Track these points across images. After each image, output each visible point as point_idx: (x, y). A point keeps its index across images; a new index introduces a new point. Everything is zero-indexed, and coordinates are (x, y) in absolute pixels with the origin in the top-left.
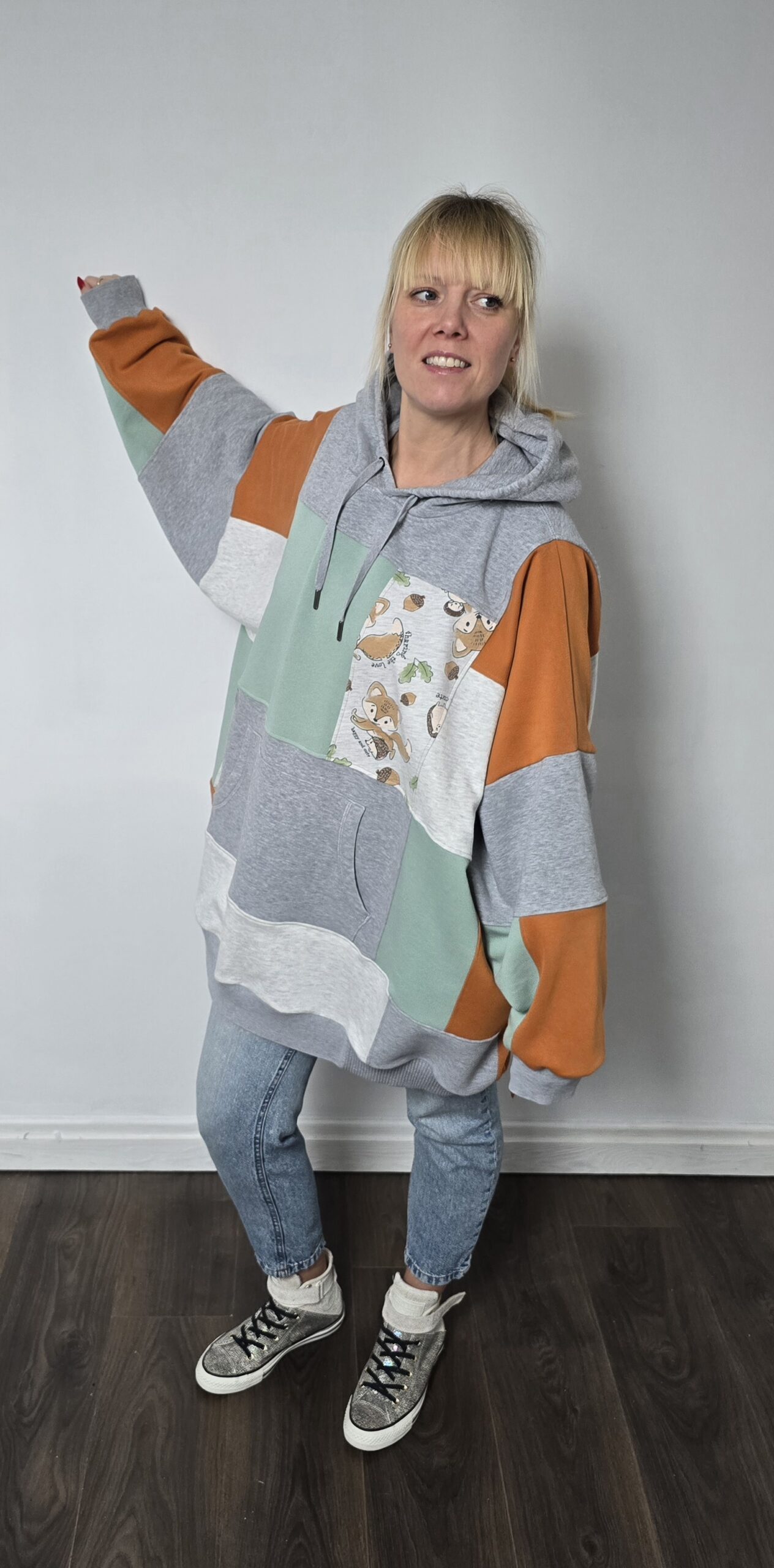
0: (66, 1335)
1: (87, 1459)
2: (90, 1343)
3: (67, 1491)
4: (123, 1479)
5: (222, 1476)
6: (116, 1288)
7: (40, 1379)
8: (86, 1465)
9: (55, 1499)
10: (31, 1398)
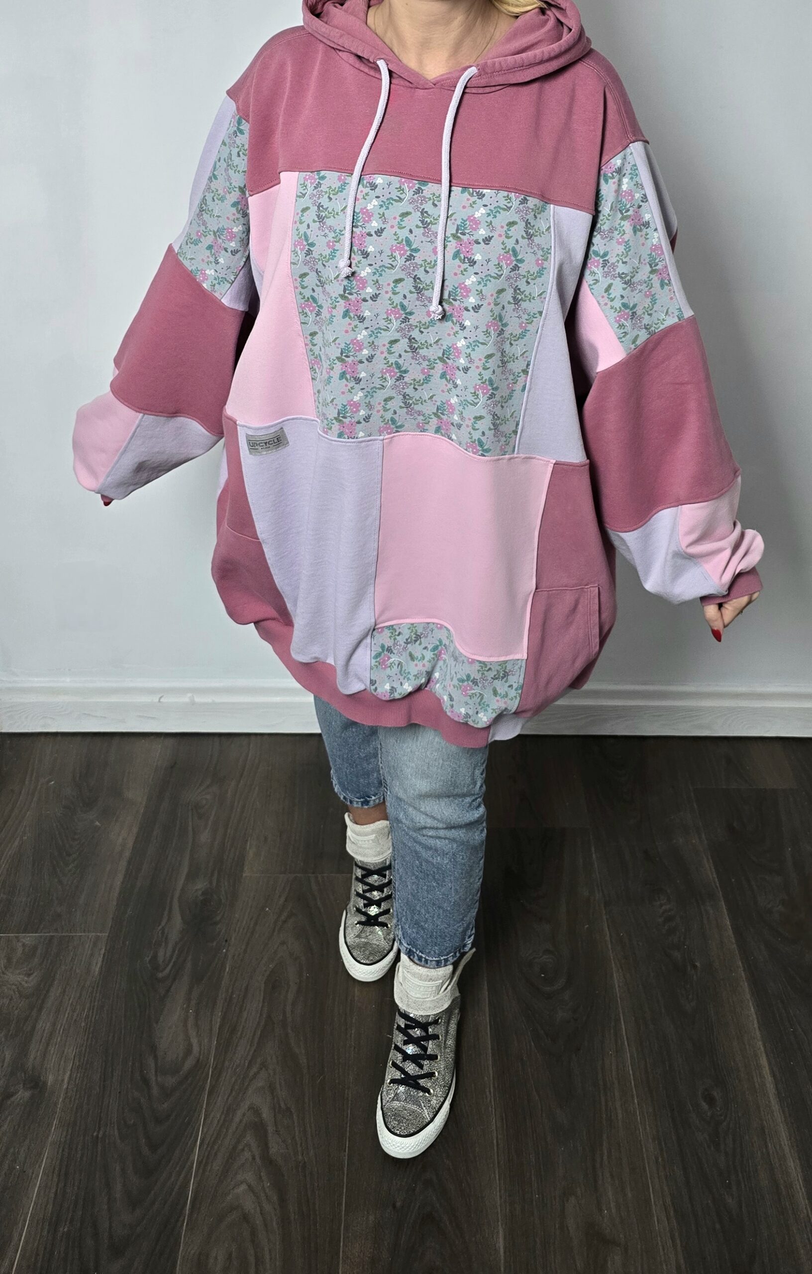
0: (200, 892)
1: (220, 1014)
2: (223, 901)
3: (200, 1045)
4: (255, 1031)
5: (351, 1030)
6: (248, 848)
7: (174, 935)
8: (219, 1020)
9: (188, 1051)
10: (165, 953)
